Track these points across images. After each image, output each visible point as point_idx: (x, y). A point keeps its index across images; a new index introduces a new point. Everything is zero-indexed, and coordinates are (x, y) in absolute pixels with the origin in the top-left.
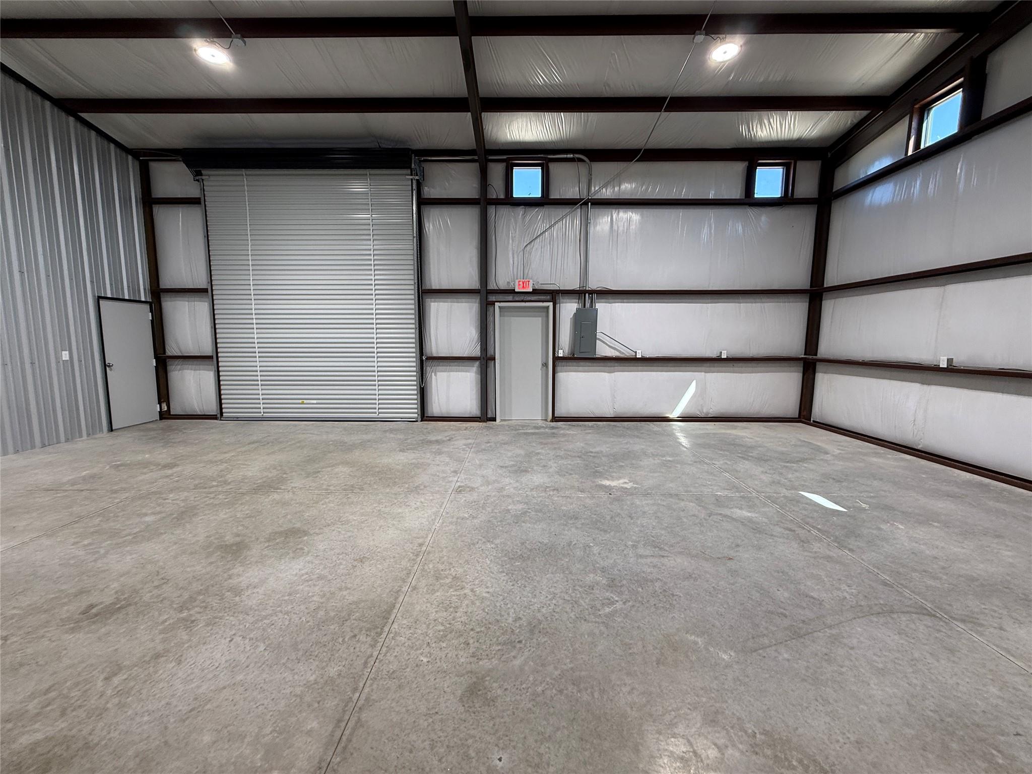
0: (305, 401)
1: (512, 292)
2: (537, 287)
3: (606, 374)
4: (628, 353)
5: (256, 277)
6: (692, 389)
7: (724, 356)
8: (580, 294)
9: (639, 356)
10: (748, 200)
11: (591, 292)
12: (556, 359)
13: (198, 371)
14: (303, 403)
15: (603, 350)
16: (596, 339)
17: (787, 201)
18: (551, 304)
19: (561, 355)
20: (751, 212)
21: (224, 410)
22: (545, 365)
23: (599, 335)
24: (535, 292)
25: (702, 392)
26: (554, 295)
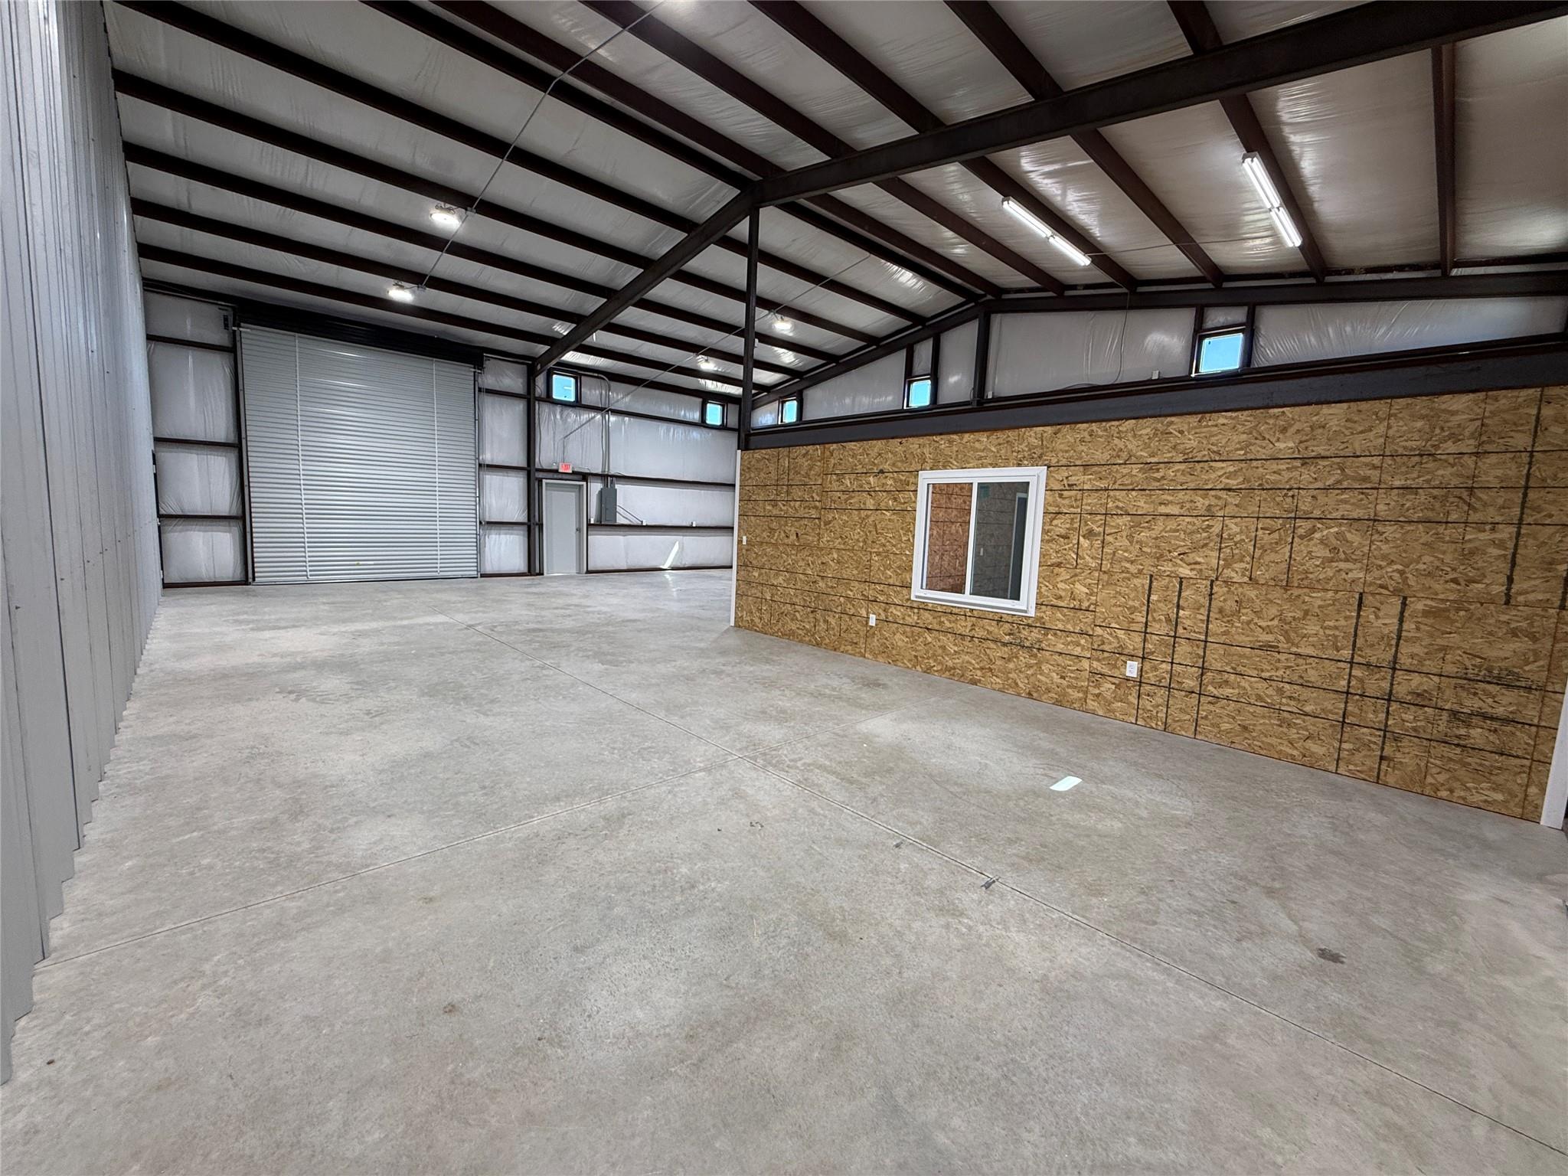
0: (361, 563)
1: (556, 471)
2: (576, 470)
3: (621, 537)
4: (636, 522)
5: (305, 438)
6: (676, 548)
7: (694, 525)
8: (604, 477)
9: (644, 524)
10: (702, 424)
11: (612, 476)
12: (589, 525)
13: (210, 533)
14: (358, 565)
15: (620, 520)
16: (616, 512)
17: (723, 428)
18: (584, 483)
19: (592, 522)
20: (705, 431)
21: (256, 575)
22: (579, 530)
23: (618, 509)
24: (574, 473)
25: (682, 549)
26: (585, 477)
